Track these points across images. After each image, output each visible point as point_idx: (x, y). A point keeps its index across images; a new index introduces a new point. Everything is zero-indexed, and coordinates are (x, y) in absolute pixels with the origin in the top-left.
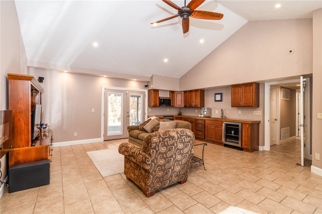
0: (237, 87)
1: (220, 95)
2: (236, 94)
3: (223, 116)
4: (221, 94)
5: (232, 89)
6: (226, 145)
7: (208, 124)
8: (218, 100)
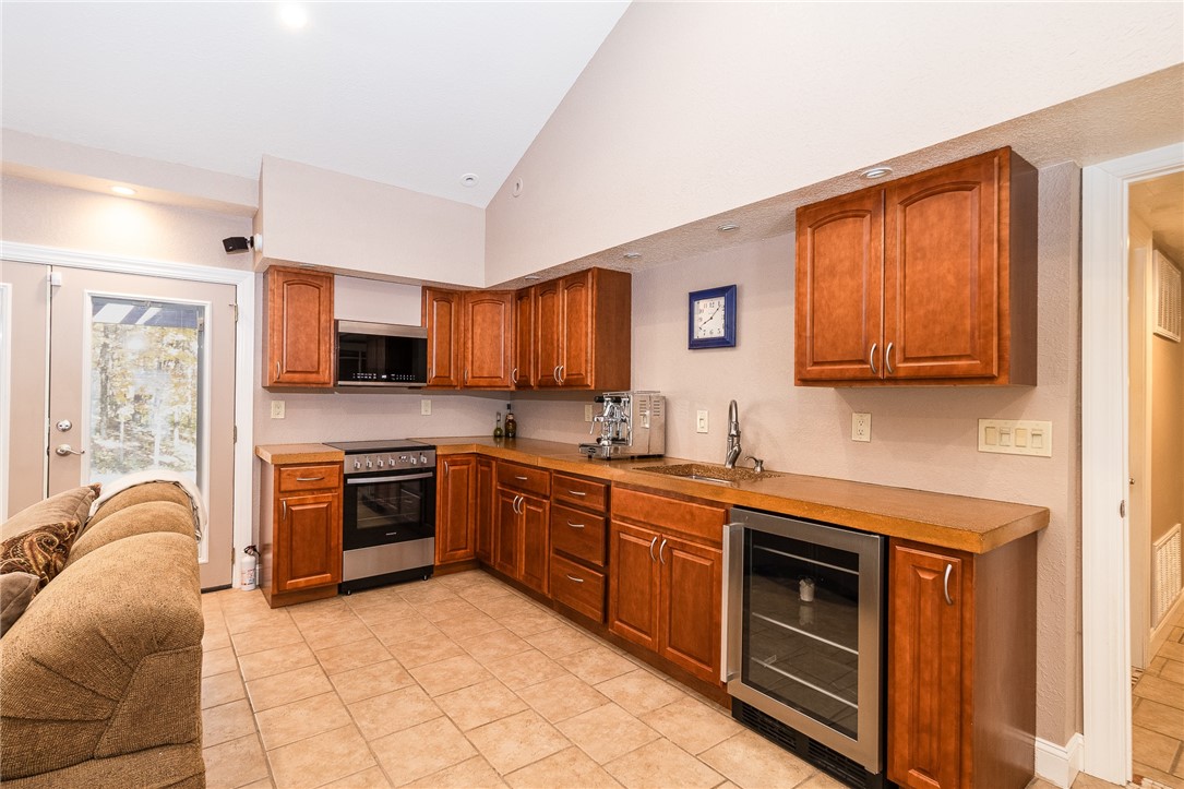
0: (844, 216)
1: (722, 300)
2: (832, 271)
3: (737, 454)
4: (729, 294)
5: (799, 234)
6: (748, 717)
7: (623, 519)
8: (708, 336)
